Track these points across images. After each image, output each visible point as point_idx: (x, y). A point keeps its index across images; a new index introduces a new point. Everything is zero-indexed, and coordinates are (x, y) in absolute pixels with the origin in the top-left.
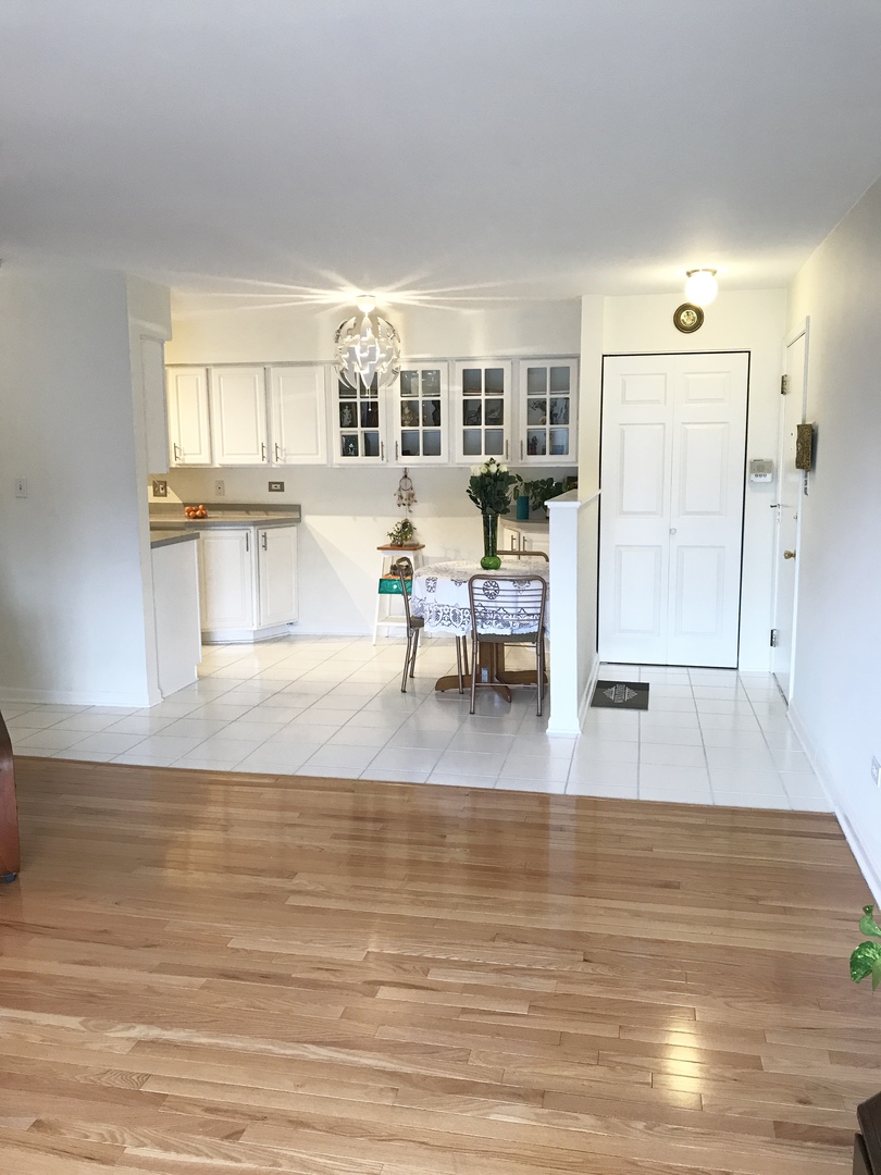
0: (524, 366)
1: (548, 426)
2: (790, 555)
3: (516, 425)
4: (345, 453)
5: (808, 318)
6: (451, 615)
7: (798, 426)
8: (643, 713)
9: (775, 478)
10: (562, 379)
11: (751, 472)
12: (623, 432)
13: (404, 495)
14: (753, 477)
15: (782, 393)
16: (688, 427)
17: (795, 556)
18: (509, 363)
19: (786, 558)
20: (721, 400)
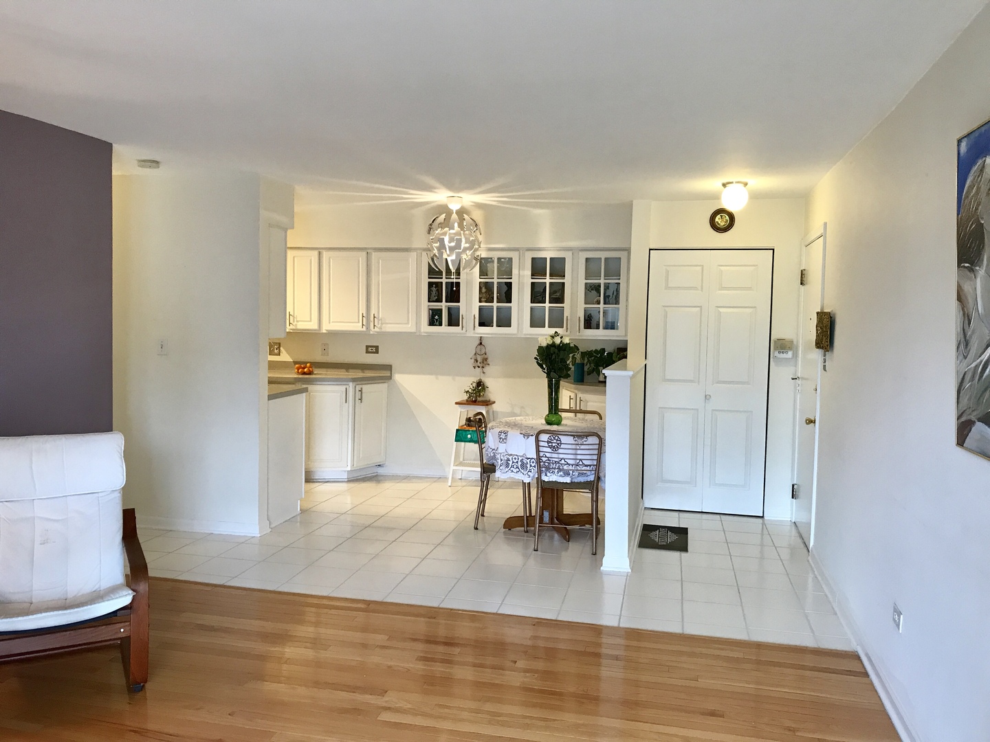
0: (583, 256)
1: (602, 306)
2: (811, 421)
3: (575, 303)
4: (432, 323)
5: (825, 224)
6: (520, 463)
7: (818, 313)
8: (684, 554)
9: (795, 356)
10: (614, 267)
11: (775, 349)
12: (666, 313)
13: (479, 359)
14: (776, 354)
15: (801, 284)
16: (721, 310)
17: (815, 423)
18: (570, 253)
19: (807, 424)
20: (749, 289)
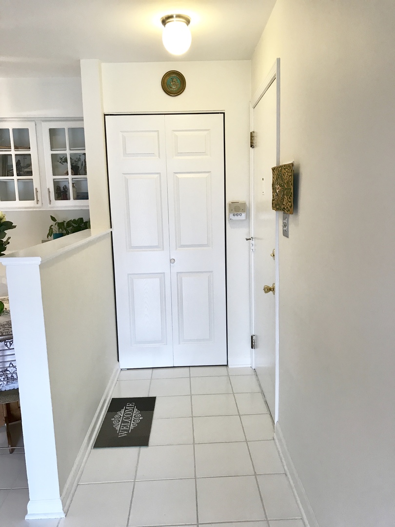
0: (46, 127)
1: (70, 177)
2: (269, 290)
3: (43, 175)
5: (279, 60)
7: (273, 169)
9: (248, 216)
10: (78, 137)
11: (231, 211)
12: (127, 181)
14: (232, 216)
15: (251, 146)
16: (179, 176)
17: (274, 290)
18: (33, 123)
19: (266, 292)
20: (204, 153)
